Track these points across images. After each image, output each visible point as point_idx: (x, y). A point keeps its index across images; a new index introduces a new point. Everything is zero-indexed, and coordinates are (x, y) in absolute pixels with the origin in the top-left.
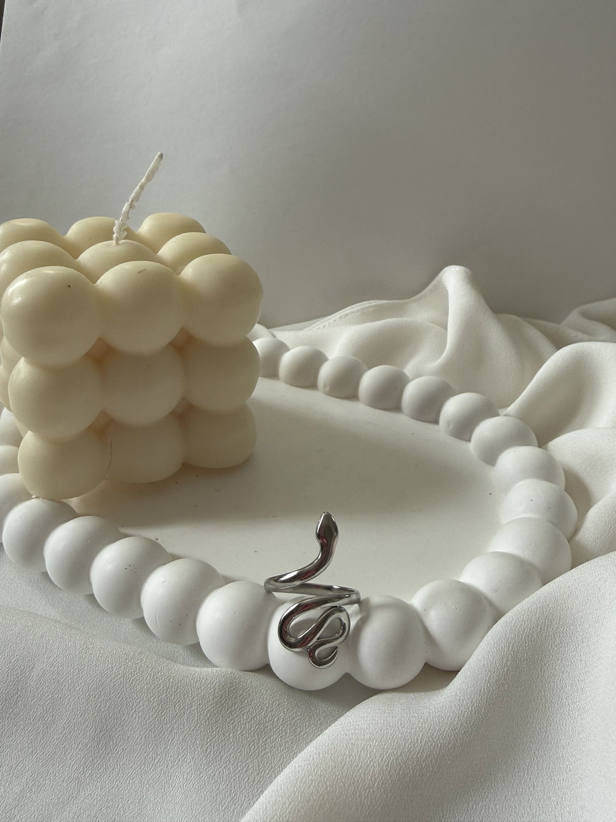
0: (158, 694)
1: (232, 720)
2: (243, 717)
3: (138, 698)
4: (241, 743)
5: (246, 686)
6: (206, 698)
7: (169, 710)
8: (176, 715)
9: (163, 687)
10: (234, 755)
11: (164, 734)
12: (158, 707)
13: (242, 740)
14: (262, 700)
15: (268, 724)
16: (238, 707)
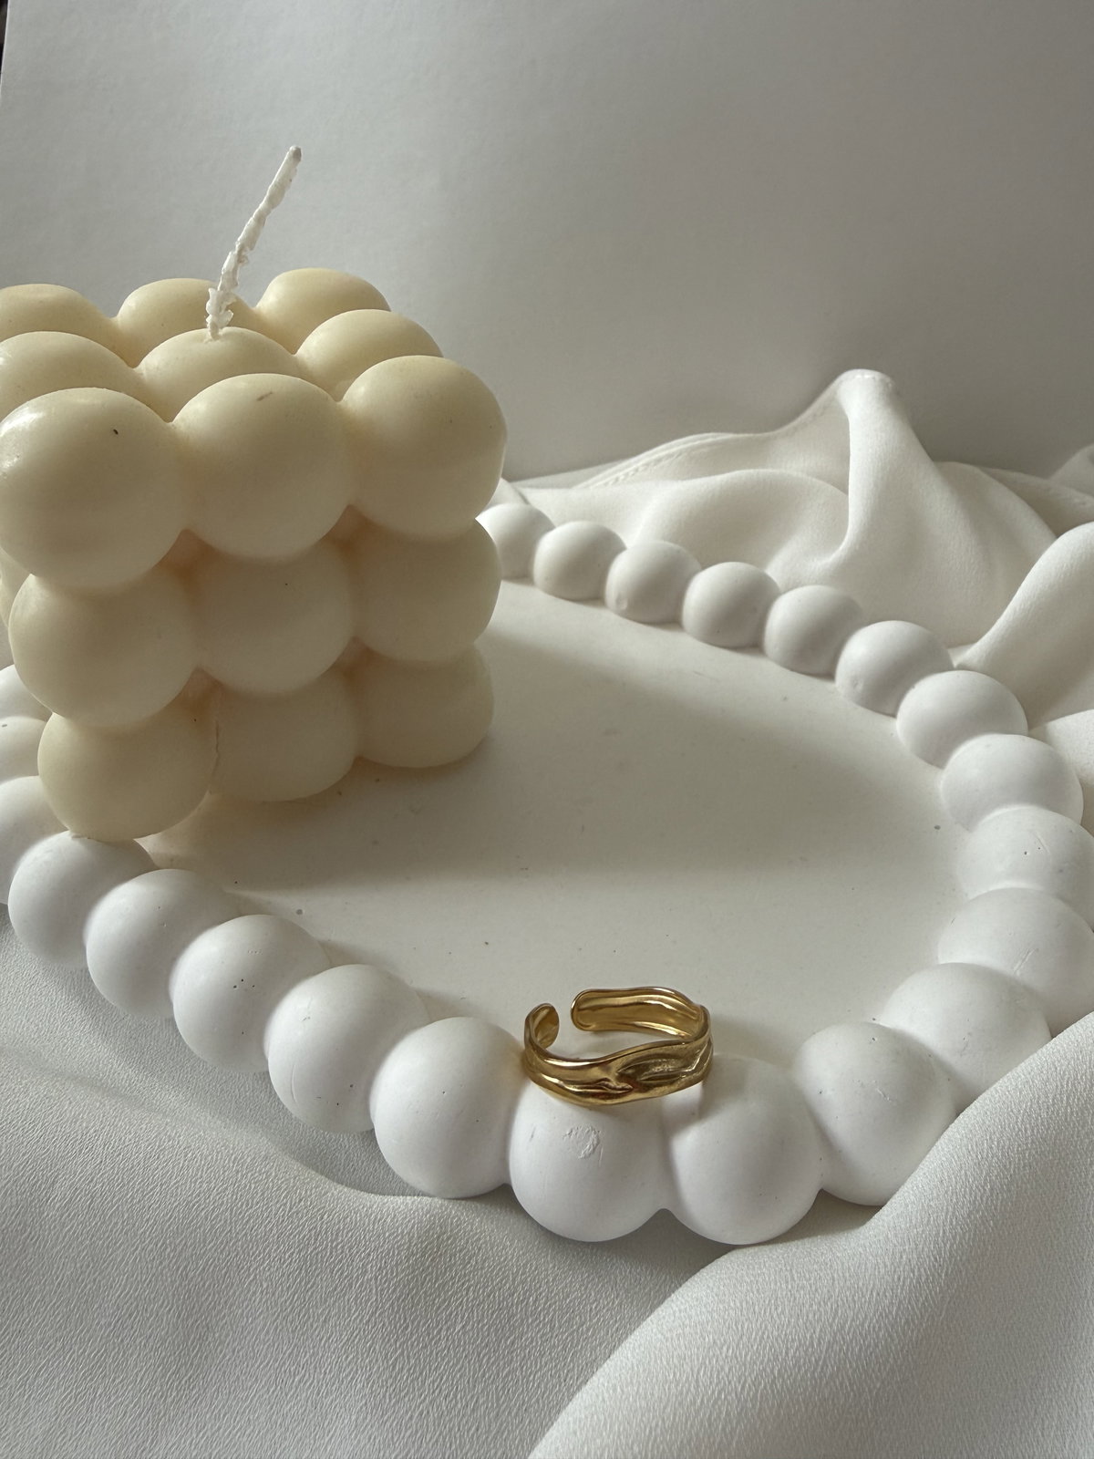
0: (299, 1246)
1: (444, 1301)
2: (467, 1294)
3: (260, 1253)
4: (464, 1350)
5: (472, 1230)
6: (393, 1254)
7: (321, 1279)
8: (335, 1289)
9: (310, 1231)
10: (448, 1378)
11: (312, 1326)
12: (300, 1273)
13: (465, 1343)
14: (505, 1260)
15: (517, 1309)
16: (456, 1275)
